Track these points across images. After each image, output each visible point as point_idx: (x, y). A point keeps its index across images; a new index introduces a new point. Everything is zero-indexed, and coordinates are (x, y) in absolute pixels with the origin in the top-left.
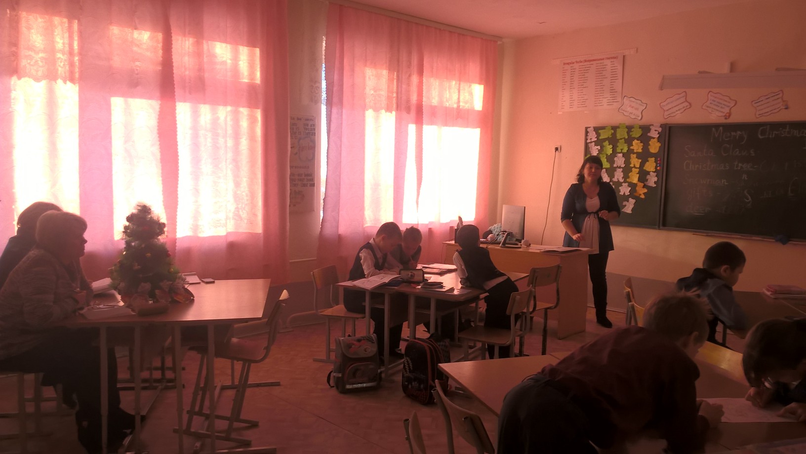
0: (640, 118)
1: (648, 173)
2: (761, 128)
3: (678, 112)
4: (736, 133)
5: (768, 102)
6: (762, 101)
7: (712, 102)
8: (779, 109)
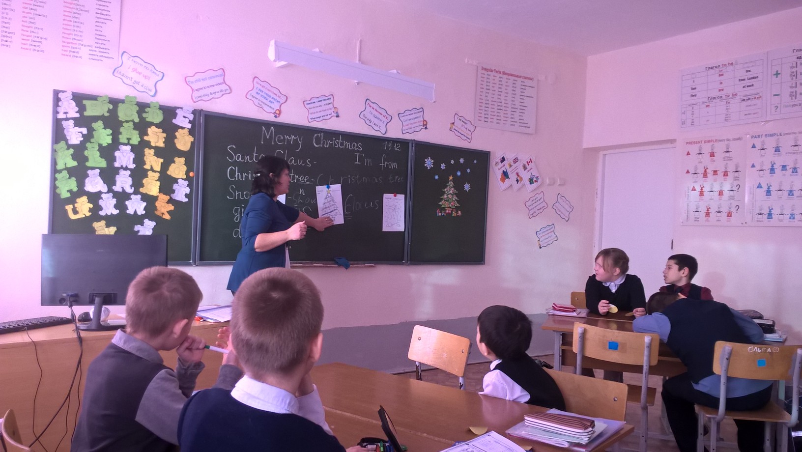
0: (152, 93)
1: (175, 181)
2: (316, 135)
3: (214, 96)
4: (290, 137)
5: (321, 106)
6: (314, 102)
7: (259, 92)
8: (331, 116)
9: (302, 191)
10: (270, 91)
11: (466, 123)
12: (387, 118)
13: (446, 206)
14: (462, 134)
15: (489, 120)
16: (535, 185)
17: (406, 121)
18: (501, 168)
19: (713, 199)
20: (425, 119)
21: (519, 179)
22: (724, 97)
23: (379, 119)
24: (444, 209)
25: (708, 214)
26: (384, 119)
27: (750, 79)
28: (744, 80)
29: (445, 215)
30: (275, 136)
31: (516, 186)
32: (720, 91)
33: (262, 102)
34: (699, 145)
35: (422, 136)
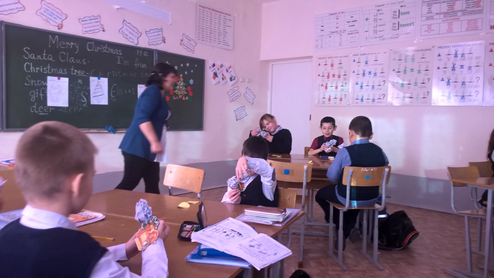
2: (88, 43)
3: (11, 11)
4: (70, 43)
5: (91, 23)
6: (87, 20)
7: (46, 11)
8: (99, 30)
9: (80, 81)
10: (54, 10)
11: (190, 41)
12: (138, 34)
13: (179, 94)
14: (188, 48)
15: (205, 39)
16: (233, 82)
17: (151, 37)
18: (213, 70)
19: (332, 91)
20: (164, 36)
21: (224, 77)
22: (339, 32)
23: (132, 34)
24: (177, 95)
25: (329, 100)
26: (136, 34)
27: (353, 21)
28: (349, 22)
29: (178, 99)
30: (59, 42)
31: (222, 82)
32: (337, 28)
33: (48, 18)
34: (325, 60)
35: (162, 47)
